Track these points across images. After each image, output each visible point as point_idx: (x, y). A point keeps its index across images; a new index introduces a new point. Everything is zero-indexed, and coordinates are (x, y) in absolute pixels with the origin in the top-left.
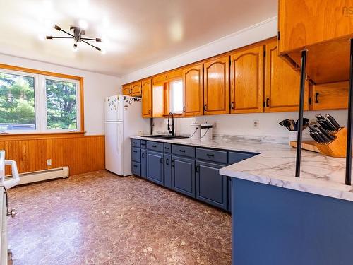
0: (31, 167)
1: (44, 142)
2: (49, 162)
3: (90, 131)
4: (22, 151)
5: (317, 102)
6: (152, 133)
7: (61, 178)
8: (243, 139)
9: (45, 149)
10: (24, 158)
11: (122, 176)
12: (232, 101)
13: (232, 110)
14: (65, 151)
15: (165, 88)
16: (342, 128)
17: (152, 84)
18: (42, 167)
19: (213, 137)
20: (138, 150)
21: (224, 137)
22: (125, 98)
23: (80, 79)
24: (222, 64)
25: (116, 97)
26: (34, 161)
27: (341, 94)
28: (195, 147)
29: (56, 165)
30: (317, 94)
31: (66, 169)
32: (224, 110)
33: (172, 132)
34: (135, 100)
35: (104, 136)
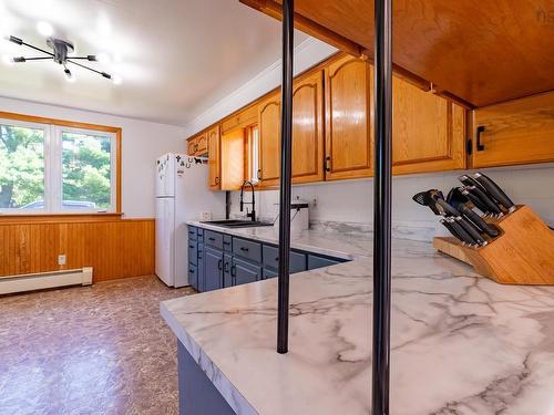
0: (33, 266)
1: (55, 227)
2: (62, 260)
3: (130, 213)
4: (20, 240)
5: (480, 148)
6: (227, 217)
7: (80, 286)
8: (358, 229)
9: (56, 238)
10: (22, 252)
11: (172, 287)
12: (328, 155)
13: (327, 173)
14: (88, 243)
15: (245, 142)
16: (518, 207)
17: (221, 133)
18: (50, 266)
19: (311, 225)
20: (194, 244)
21: (327, 224)
22: (178, 158)
23: (117, 130)
24: (312, 86)
25: (165, 157)
26: (38, 256)
27: (537, 125)
28: (262, 243)
29: (73, 264)
30: (481, 129)
31: (88, 271)
32: (316, 173)
33: (252, 215)
34: (198, 161)
35: (154, 221)
